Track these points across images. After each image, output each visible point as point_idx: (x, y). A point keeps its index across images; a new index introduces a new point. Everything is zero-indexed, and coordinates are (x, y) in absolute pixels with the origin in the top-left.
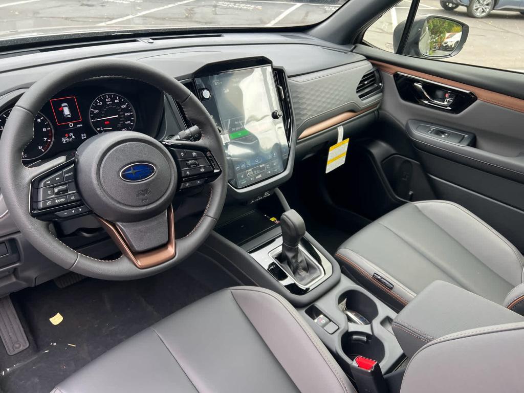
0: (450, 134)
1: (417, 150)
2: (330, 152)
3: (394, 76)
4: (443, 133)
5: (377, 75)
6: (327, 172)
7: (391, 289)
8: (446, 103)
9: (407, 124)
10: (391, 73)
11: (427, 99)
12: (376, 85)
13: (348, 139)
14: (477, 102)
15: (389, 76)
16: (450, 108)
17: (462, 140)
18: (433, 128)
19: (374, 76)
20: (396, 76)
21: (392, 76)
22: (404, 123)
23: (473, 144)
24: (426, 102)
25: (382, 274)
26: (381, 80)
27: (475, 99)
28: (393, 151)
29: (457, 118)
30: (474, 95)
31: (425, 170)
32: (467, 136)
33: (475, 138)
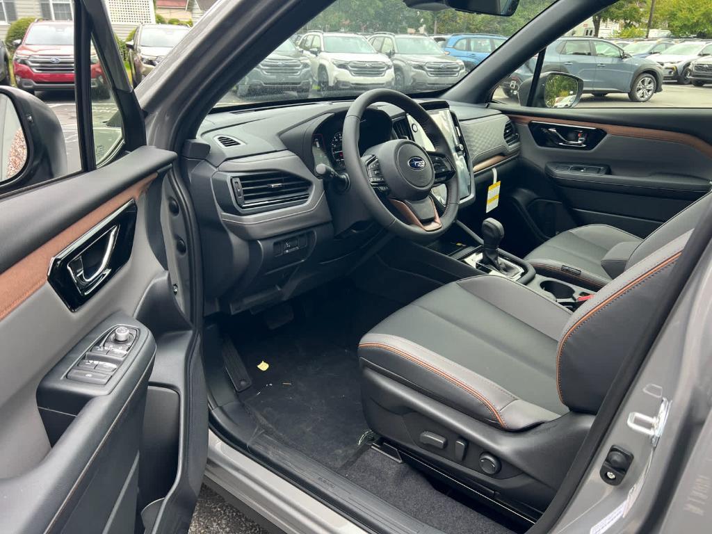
0: (587, 169)
2: (489, 192)
3: (529, 125)
4: (580, 169)
5: (513, 126)
6: (487, 212)
7: (580, 274)
8: (580, 142)
9: (546, 168)
10: (526, 123)
11: (562, 141)
12: (513, 135)
13: (500, 182)
14: (607, 136)
16: (585, 146)
17: (599, 171)
18: (571, 166)
19: (511, 127)
20: (530, 124)
21: (527, 125)
22: (543, 167)
23: (609, 172)
24: (561, 144)
25: (568, 265)
26: (517, 131)
27: (605, 134)
28: (535, 196)
29: (590, 153)
30: (603, 131)
31: (569, 206)
32: (602, 168)
33: (609, 167)
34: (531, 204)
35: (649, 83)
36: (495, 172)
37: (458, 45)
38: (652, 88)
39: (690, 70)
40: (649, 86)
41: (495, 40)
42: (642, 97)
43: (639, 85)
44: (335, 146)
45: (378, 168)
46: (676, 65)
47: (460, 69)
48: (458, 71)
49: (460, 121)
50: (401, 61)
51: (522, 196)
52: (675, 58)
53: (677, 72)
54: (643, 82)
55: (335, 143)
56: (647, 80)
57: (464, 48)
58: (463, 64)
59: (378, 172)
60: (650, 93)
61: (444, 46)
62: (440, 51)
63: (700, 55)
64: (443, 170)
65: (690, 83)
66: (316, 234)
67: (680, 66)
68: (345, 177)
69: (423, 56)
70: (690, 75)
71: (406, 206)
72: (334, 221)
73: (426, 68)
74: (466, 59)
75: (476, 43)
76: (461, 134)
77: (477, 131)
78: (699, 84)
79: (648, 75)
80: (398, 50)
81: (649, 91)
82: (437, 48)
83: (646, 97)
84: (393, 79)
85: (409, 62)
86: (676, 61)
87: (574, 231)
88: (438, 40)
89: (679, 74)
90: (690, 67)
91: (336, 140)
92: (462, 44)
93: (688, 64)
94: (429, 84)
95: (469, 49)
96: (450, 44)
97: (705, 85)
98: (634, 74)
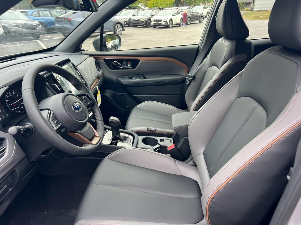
0: (135, 77)
1: (124, 87)
4: (132, 78)
7: (155, 131)
8: (129, 66)
9: (117, 79)
13: (100, 91)
14: (140, 62)
15: (102, 61)
16: (131, 67)
17: (140, 78)
18: (128, 77)
20: (105, 60)
22: (115, 79)
23: (144, 78)
24: (122, 67)
26: (99, 64)
28: (114, 92)
29: (135, 70)
30: (138, 60)
31: (131, 95)
32: (141, 76)
33: (144, 75)
34: (114, 96)
35: (120, 27)
36: (97, 87)
37: (33, 14)
38: (121, 29)
39: (131, 21)
40: (120, 29)
41: (51, 11)
42: (119, 33)
43: (116, 28)
44: (8, 101)
45: (55, 118)
46: (126, 20)
47: (39, 26)
48: (38, 27)
49: (77, 66)
50: (6, 23)
51: (109, 93)
52: (125, 17)
53: (127, 23)
54: (117, 27)
55: (7, 99)
56: (119, 26)
57: (37, 15)
58: (39, 23)
59: (57, 121)
60: (121, 31)
61: (26, 15)
62: (26, 18)
63: (133, 15)
64: (89, 103)
65: (132, 26)
66: (17, 171)
67: (127, 20)
68: (28, 125)
69: (17, 21)
70: (132, 23)
71: (78, 134)
72: (27, 156)
73: (20, 26)
74: (40, 21)
75: (42, 13)
76: (80, 74)
77: (86, 70)
78: (135, 26)
79: (119, 24)
80: (2, 18)
81: (120, 30)
82: (22, 16)
83: (120, 33)
84: (3, 33)
85: (10, 24)
86: (126, 18)
87: (138, 106)
88: (22, 12)
89: (128, 23)
90: (131, 20)
91: (8, 97)
92: (35, 14)
93: (130, 19)
94: (24, 34)
95: (39, 16)
96: (29, 14)
97: (137, 27)
98: (114, 24)
